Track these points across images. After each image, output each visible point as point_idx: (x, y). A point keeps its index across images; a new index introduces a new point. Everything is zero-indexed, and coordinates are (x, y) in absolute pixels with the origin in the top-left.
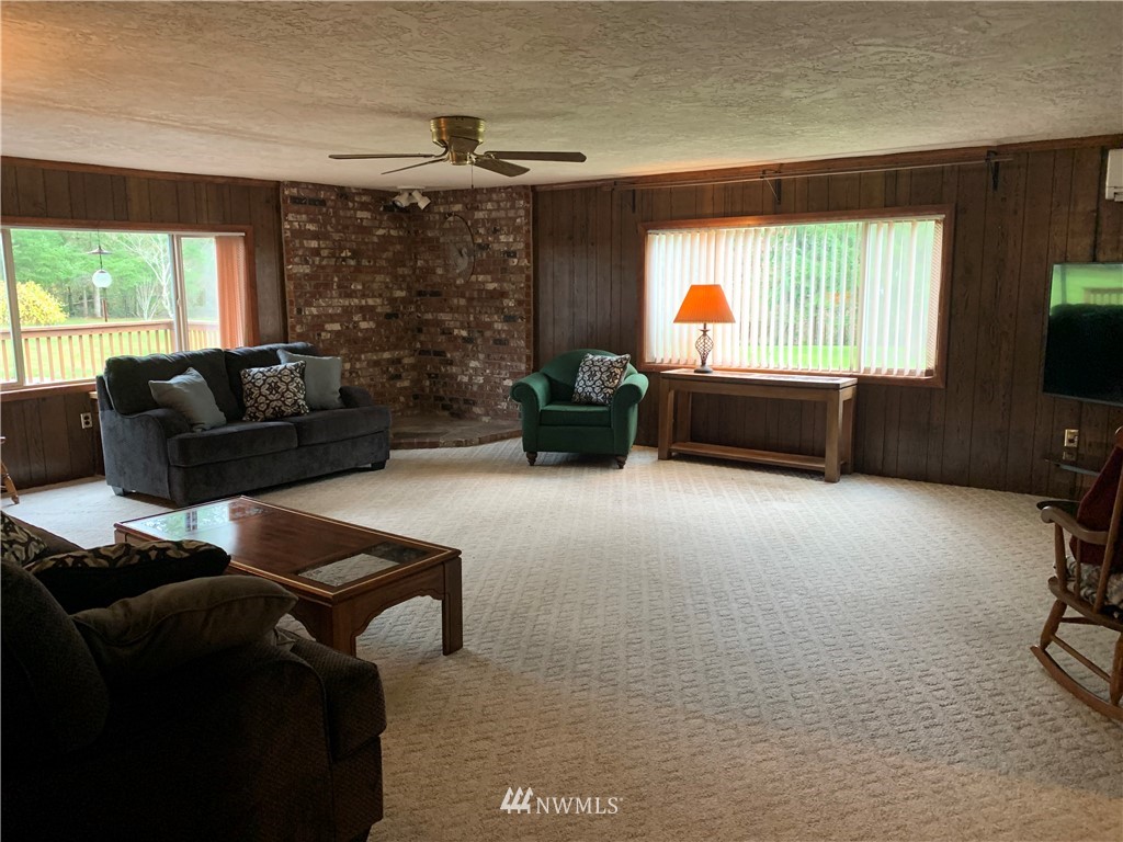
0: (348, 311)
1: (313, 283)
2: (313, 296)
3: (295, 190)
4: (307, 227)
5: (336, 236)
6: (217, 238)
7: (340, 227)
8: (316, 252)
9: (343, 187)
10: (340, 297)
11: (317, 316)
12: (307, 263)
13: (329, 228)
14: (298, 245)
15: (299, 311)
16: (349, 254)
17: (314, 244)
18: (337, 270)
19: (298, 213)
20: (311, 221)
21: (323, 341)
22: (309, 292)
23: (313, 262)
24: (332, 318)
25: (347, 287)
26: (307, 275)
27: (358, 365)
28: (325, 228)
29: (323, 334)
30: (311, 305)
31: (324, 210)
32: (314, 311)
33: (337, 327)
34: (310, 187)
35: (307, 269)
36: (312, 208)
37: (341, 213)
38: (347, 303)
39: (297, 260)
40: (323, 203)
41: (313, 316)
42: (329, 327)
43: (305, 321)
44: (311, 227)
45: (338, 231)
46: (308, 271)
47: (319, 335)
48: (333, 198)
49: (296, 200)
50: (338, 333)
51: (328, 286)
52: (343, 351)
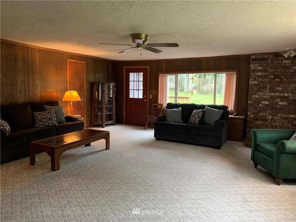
0: (273, 98)
1: (257, 87)
2: (257, 91)
3: (254, 57)
4: (258, 68)
5: (271, 71)
6: (226, 74)
7: (273, 67)
8: (261, 76)
9: (276, 53)
10: (270, 92)
11: (257, 98)
12: (256, 80)
13: (268, 68)
14: (253, 74)
15: (250, 96)
16: (273, 77)
17: (260, 74)
18: (270, 82)
19: (254, 64)
20: (259, 66)
21: (259, 107)
22: (255, 90)
23: (259, 80)
24: (265, 100)
25: (274, 89)
26: (255, 84)
27: (275, 118)
28: (266, 68)
29: (260, 105)
30: (256, 94)
31: (266, 62)
32: (257, 96)
33: (267, 103)
34: (261, 54)
35: (256, 82)
36: (261, 62)
37: (275, 62)
38: (273, 94)
39: (251, 79)
40: (266, 59)
41: (256, 98)
42: (263, 102)
43: (252, 100)
44: (259, 68)
45: (272, 69)
46: (256, 83)
47: (258, 105)
48: (271, 57)
49: (253, 60)
50: (267, 105)
51: (265, 88)
52: (268, 112)
